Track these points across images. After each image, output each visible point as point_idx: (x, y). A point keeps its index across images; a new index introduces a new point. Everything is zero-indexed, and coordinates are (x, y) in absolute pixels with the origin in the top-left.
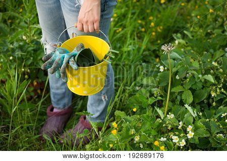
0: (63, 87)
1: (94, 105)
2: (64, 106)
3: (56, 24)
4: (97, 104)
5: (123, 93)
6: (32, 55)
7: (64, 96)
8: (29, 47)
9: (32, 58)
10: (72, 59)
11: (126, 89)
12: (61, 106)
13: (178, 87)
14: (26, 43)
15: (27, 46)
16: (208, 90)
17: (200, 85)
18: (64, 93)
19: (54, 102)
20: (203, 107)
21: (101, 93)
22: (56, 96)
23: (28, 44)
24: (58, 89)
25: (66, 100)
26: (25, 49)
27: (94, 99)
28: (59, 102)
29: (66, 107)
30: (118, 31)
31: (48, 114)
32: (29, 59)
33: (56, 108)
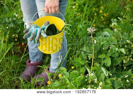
0: (36, 49)
1: (54, 61)
2: (37, 60)
3: (32, 10)
4: (56, 61)
5: (74, 55)
6: (20, 27)
7: (37, 54)
8: (19, 22)
9: (20, 29)
10: (43, 31)
11: (76, 52)
12: (35, 60)
13: (103, 55)
14: (18, 19)
15: (17, 21)
16: (123, 58)
17: (117, 55)
18: (37, 53)
19: (31, 58)
20: (118, 69)
21: (58, 55)
22: (32, 54)
23: (19, 20)
24: (33, 50)
25: (38, 57)
26: (16, 22)
27: (54, 58)
28: (34, 58)
29: (38, 61)
30: (78, 15)
31: (27, 64)
32: (18, 29)
33: (32, 61)
